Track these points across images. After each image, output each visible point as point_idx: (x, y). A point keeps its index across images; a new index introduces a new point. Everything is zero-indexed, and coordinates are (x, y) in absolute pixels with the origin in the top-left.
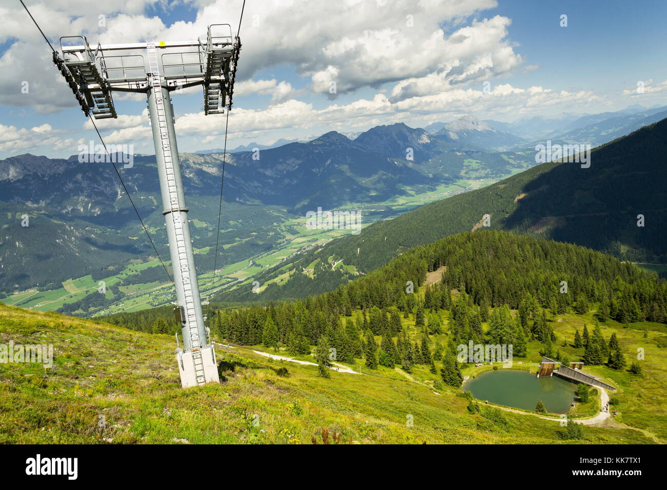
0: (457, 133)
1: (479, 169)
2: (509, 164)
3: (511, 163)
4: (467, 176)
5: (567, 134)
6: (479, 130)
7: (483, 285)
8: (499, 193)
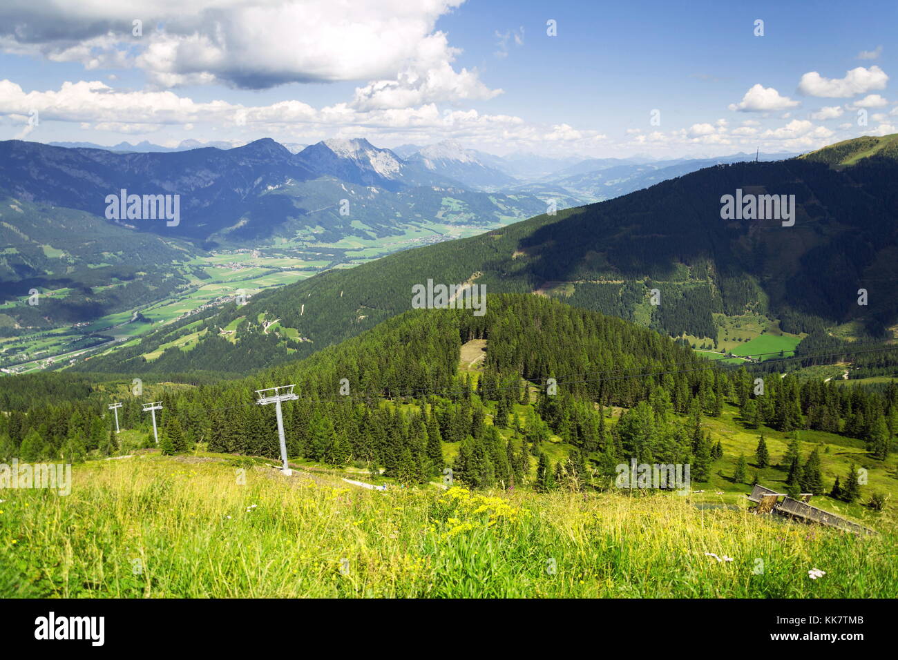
0: (434, 161)
1: (461, 212)
2: (497, 208)
3: (500, 209)
4: (445, 219)
5: (567, 179)
6: (463, 161)
8: (493, 245)
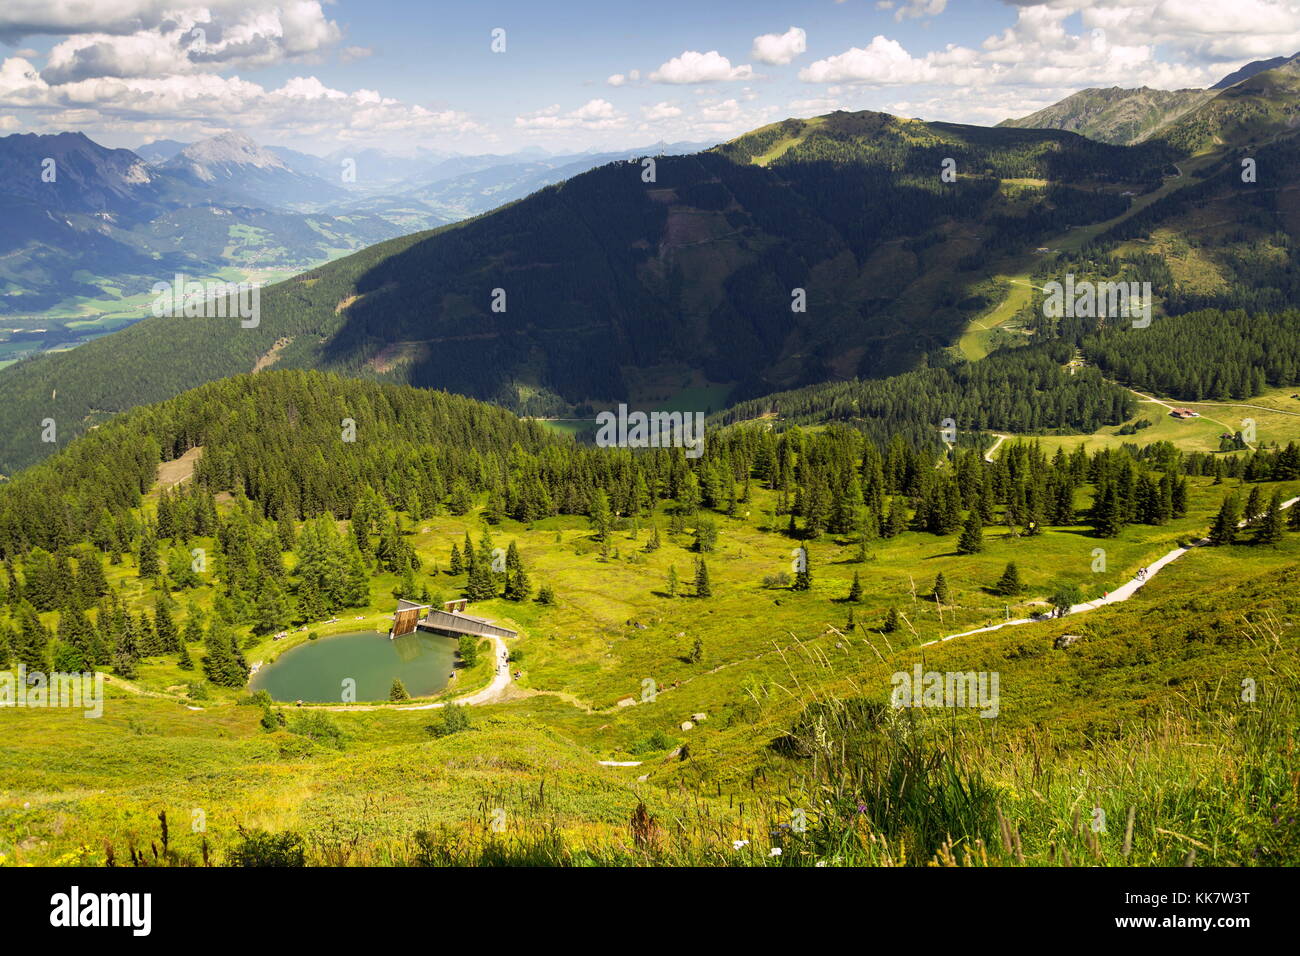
0: (210, 167)
1: (263, 246)
2: (321, 237)
3: (326, 238)
4: (238, 259)
5: (426, 188)
6: (259, 166)
7: (281, 478)
8: (305, 296)
